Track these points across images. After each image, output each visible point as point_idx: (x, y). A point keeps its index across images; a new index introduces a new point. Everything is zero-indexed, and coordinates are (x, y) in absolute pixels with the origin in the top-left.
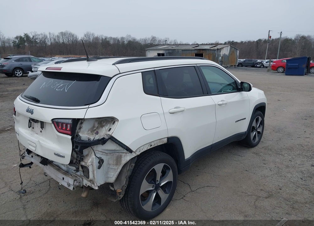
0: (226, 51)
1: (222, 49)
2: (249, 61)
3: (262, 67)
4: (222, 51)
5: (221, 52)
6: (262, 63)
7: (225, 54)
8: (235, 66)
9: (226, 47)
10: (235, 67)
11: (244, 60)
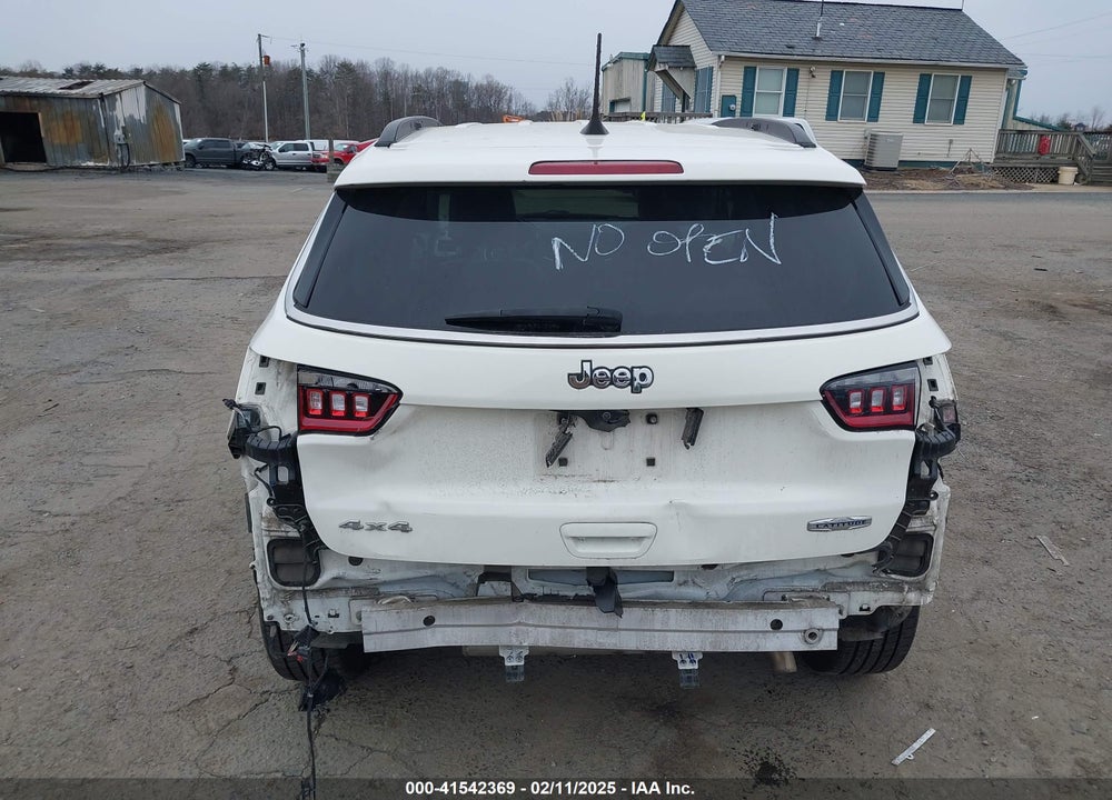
0: (132, 106)
1: (118, 96)
2: (217, 144)
3: (270, 166)
4: (118, 103)
5: (114, 109)
6: (268, 155)
7: (131, 117)
8: (176, 163)
9: (131, 87)
10: (179, 169)
11: (199, 140)
